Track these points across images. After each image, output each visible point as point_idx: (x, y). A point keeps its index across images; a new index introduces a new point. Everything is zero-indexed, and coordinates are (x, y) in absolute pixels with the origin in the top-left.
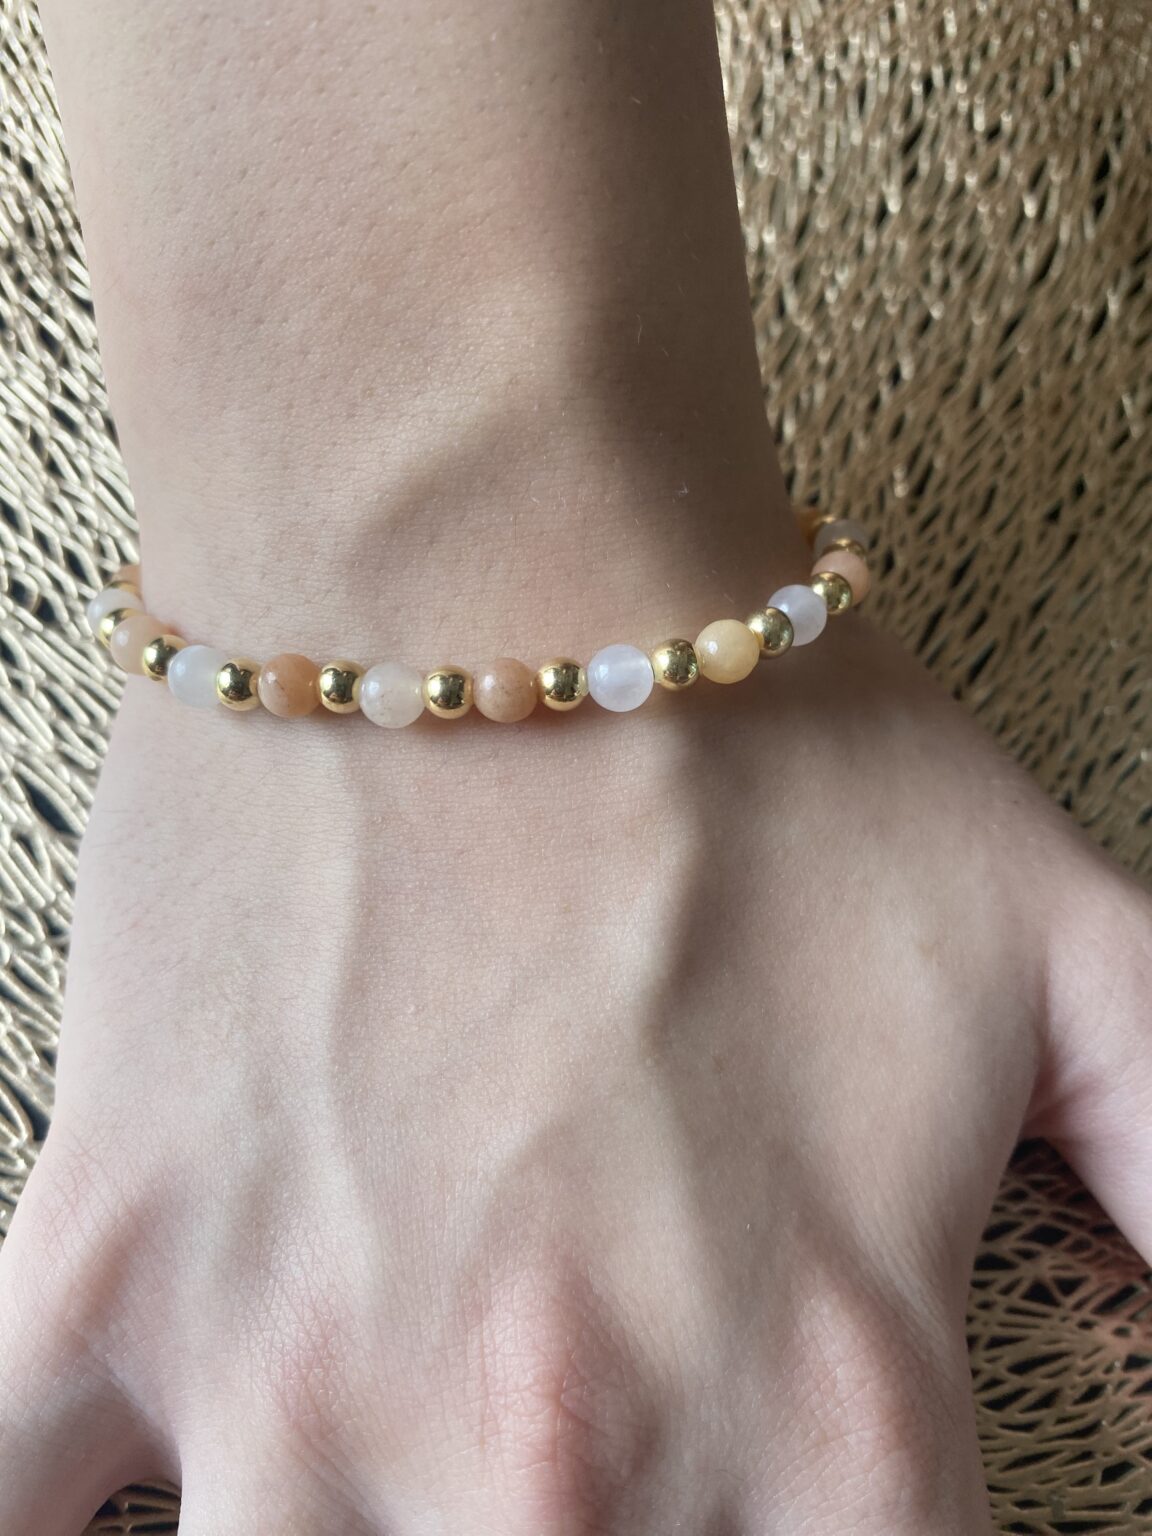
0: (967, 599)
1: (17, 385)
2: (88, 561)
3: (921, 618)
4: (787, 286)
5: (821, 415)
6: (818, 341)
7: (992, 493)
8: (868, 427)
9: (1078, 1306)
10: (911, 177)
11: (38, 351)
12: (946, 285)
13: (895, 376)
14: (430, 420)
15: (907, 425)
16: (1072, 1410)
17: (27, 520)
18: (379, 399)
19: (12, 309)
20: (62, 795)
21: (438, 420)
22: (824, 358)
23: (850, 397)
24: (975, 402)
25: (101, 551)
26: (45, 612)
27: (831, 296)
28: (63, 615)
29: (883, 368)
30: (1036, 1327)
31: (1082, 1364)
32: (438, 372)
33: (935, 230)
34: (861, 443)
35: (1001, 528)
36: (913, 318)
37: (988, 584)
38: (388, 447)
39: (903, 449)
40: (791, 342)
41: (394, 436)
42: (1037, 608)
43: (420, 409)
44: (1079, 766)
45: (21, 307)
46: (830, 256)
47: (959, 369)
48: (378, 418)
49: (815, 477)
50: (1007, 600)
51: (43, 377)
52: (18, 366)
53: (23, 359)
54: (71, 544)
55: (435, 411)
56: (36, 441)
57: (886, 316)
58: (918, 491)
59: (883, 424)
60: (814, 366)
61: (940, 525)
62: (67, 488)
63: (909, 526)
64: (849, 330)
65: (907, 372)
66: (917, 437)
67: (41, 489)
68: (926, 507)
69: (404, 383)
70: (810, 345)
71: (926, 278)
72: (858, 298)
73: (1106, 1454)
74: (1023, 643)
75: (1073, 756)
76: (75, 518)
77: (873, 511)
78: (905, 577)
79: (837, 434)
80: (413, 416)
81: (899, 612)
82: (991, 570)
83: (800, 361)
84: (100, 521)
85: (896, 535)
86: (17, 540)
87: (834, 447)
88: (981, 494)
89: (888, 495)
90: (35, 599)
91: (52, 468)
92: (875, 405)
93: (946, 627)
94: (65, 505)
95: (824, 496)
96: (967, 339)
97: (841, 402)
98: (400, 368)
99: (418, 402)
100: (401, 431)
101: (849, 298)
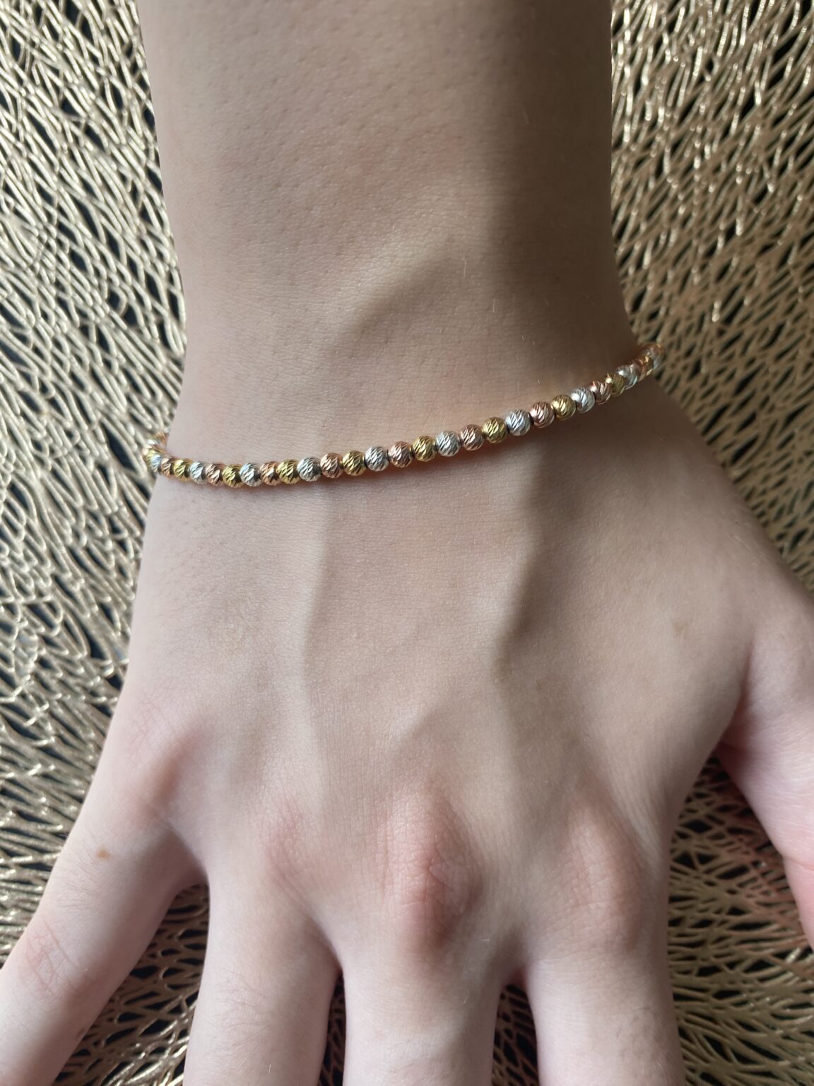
0: (744, 404)
1: (126, 151)
2: (162, 286)
3: (710, 412)
4: (668, 151)
5: (671, 253)
6: (681, 197)
7: (780, 329)
8: (703, 268)
9: (708, 872)
10: (776, 79)
11: (142, 128)
12: (783, 168)
13: (730, 233)
14: (392, 262)
15: (731, 270)
16: (689, 931)
17: (123, 249)
18: (359, 245)
19: (127, 94)
20: (129, 444)
21: (397, 262)
22: (681, 211)
23: (695, 243)
24: (783, 261)
25: (171, 279)
26: (130, 317)
27: (697, 164)
28: (141, 320)
29: (722, 226)
30: (679, 879)
31: (702, 906)
32: (399, 230)
33: (784, 123)
34: (696, 279)
35: (780, 356)
36: (753, 191)
37: (760, 396)
38: (362, 278)
39: (725, 287)
40: (661, 196)
41: (367, 270)
42: (791, 417)
43: (386, 254)
44: (793, 532)
45: (134, 91)
46: (704, 132)
47: (778, 235)
48: (357, 257)
49: (659, 298)
50: (772, 409)
51: (143, 147)
52: (128, 136)
53: (131, 132)
54: (151, 272)
55: (396, 256)
56: (134, 193)
57: (735, 183)
58: (728, 320)
59: (714, 266)
60: (674, 216)
61: (737, 347)
62: (153, 231)
63: (717, 345)
64: (706, 191)
65: (739, 230)
66: (736, 279)
67: (135, 228)
68: (731, 332)
69: (376, 235)
70: (676, 198)
71: (770, 161)
72: (717, 169)
73: (703, 960)
74: (775, 441)
75: (790, 525)
76: (154, 253)
77: (694, 330)
78: (705, 383)
79: (681, 270)
80: (381, 258)
81: (696, 405)
82: (766, 386)
83: (665, 211)
84: (171, 259)
85: (707, 349)
86: (116, 263)
87: (675, 279)
88: (772, 329)
89: (707, 318)
90: (123, 307)
91: (144, 215)
92: (711, 252)
93: (725, 421)
94: (150, 243)
95: (662, 313)
96: (789, 212)
97: (689, 245)
98: (374, 224)
99: (384, 249)
100: (373, 268)
101: (710, 166)
